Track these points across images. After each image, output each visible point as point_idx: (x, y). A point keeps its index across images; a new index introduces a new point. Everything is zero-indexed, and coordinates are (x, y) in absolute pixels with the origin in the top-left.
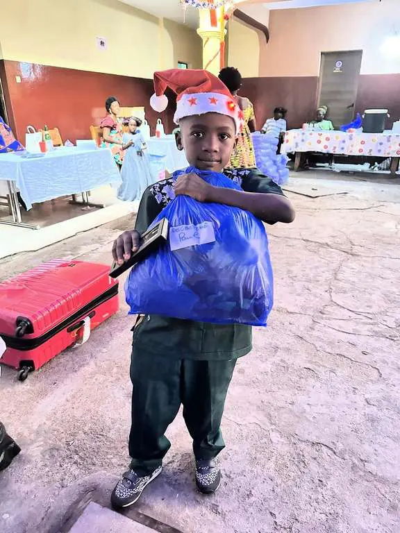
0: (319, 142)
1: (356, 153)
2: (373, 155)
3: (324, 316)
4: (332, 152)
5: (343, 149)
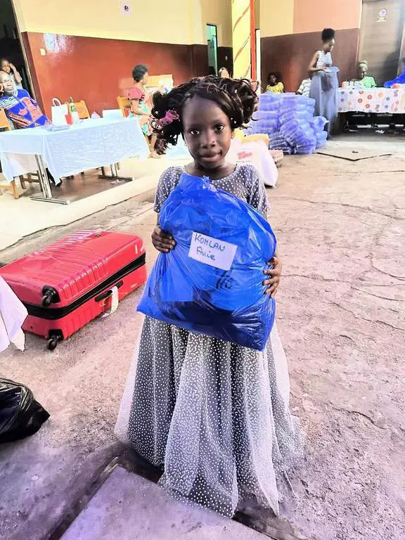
0: (360, 101)
3: (364, 282)
4: (374, 111)
5: (387, 107)
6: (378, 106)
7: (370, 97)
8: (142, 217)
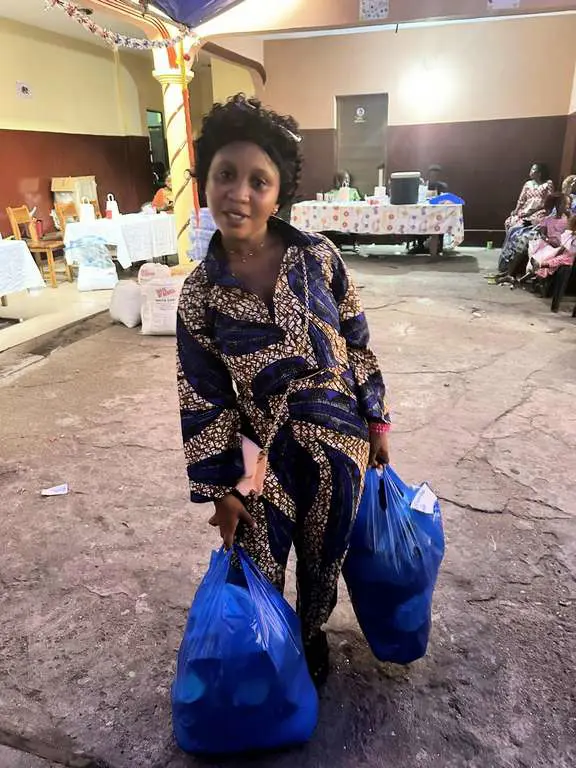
0: (336, 218)
1: (383, 231)
2: (406, 233)
4: (353, 231)
5: (367, 226)
6: (357, 225)
7: (346, 214)
8: (17, 375)
